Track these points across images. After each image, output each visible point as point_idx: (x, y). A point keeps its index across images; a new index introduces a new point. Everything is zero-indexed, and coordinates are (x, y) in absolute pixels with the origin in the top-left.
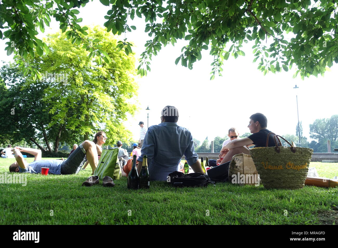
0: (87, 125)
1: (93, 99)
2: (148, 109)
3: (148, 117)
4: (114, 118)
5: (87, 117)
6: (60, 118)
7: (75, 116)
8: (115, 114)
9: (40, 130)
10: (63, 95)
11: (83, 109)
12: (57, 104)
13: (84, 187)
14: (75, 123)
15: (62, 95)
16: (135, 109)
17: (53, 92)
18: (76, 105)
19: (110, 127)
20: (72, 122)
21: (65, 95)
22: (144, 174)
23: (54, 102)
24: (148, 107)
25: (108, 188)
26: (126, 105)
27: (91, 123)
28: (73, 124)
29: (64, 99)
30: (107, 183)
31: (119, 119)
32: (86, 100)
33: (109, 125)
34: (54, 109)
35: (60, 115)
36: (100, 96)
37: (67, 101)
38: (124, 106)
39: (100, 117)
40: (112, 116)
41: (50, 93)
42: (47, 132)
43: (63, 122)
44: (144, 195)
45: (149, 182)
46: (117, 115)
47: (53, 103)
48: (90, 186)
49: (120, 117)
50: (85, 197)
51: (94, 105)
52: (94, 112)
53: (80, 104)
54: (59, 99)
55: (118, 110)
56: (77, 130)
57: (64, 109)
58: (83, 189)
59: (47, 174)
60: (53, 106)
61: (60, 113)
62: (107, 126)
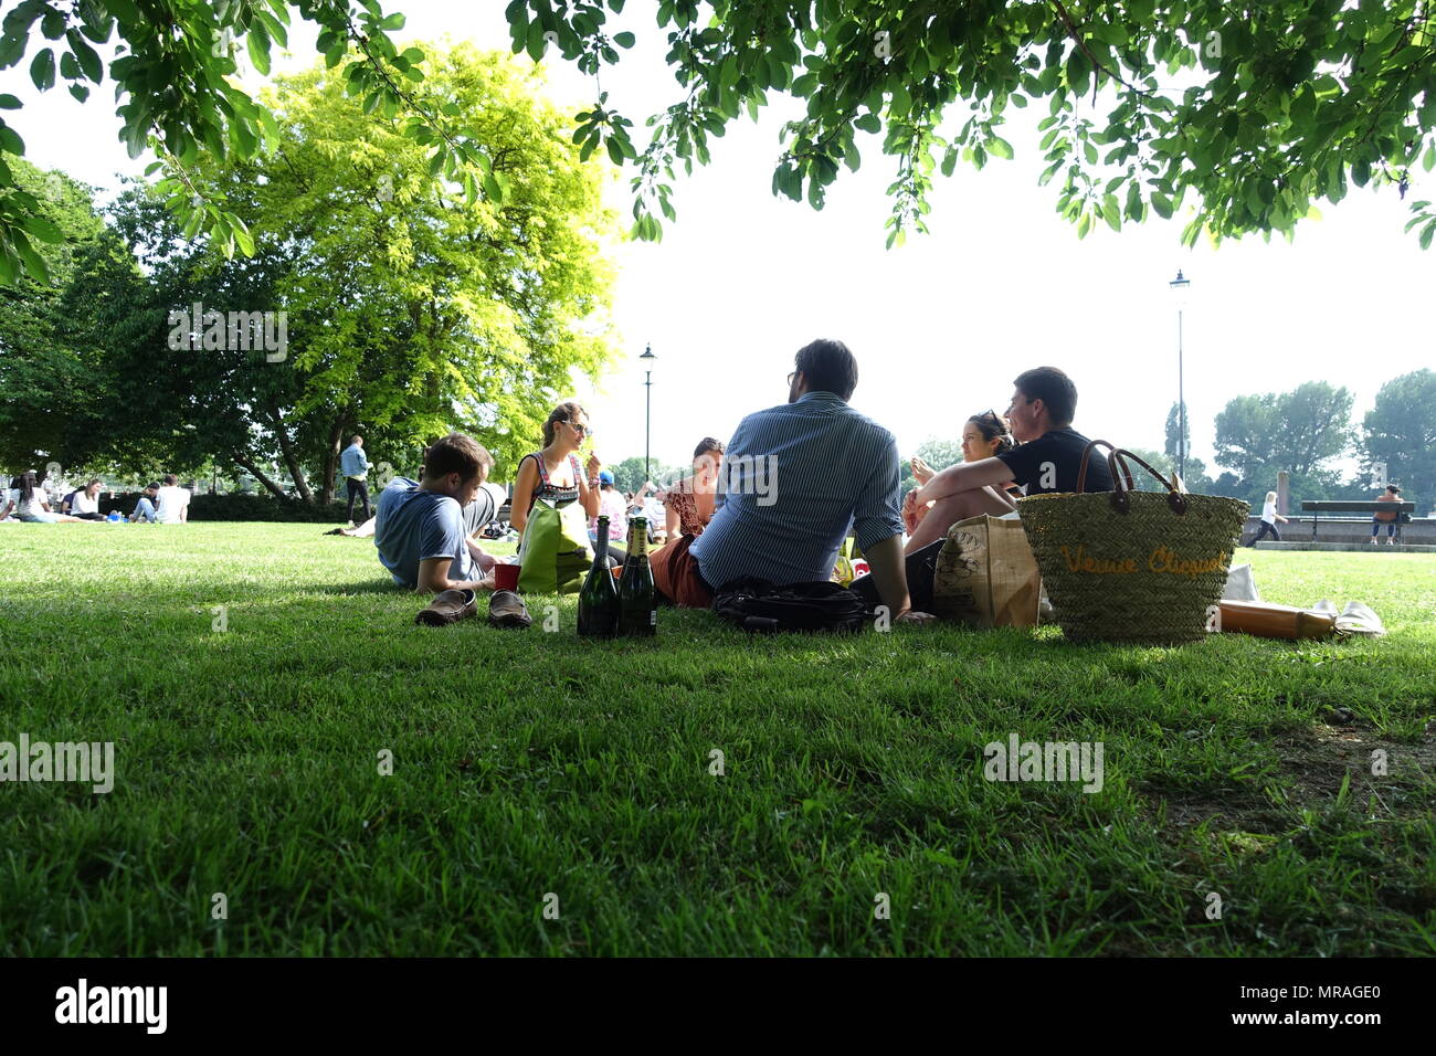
0: (434, 411)
1: (454, 319)
2: (648, 354)
3: (648, 384)
4: (528, 386)
5: (431, 381)
6: (337, 383)
7: (390, 377)
8: (531, 372)
9: (268, 426)
10: (345, 300)
11: (418, 354)
12: (321, 334)
13: (424, 629)
14: (390, 405)
15: (341, 302)
16: (601, 355)
17: (308, 291)
18: (392, 338)
19: (512, 421)
20: (380, 399)
21: (352, 300)
22: (636, 585)
23: (312, 326)
24: (648, 349)
25: (509, 633)
26: (570, 339)
27: (447, 406)
28: (383, 406)
29: (348, 318)
30: (504, 613)
31: (546, 389)
32: (427, 322)
33: (511, 412)
34: (315, 354)
35: (332, 373)
36: (475, 307)
37: (358, 324)
38: (562, 344)
39: (479, 383)
40: (519, 378)
41: (298, 296)
42: (291, 433)
43: (342, 397)
44: (638, 659)
45: (654, 613)
46: (539, 376)
47: (309, 331)
48: (443, 625)
49: (548, 383)
50: (425, 666)
51: (456, 339)
52: (458, 365)
53: (406, 336)
54: (330, 315)
55: (541, 357)
56: (398, 427)
57: (349, 352)
58: (419, 636)
60: (310, 342)
61: (336, 366)
62: (502, 409)
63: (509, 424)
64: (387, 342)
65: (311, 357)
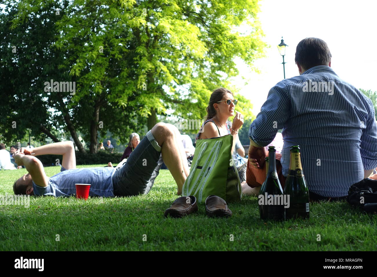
0: (152, 92)
1: (160, 34)
2: (282, 44)
3: (284, 63)
4: (207, 71)
5: (149, 75)
6: (95, 80)
7: (125, 74)
8: (209, 63)
9: (59, 108)
10: (95, 30)
11: (141, 58)
12: (84, 52)
13: (170, 219)
14: (126, 91)
15: (93, 31)
16: (253, 46)
17: (75, 26)
18: (124, 50)
19: (201, 94)
20: (120, 88)
21: (99, 29)
22: (295, 188)
23: (78, 47)
24: (282, 41)
25: (219, 220)
26: (232, 39)
27: (160, 88)
28: (123, 92)
29: (98, 40)
30: (214, 209)
31: (218, 72)
32: (144, 39)
33: (199, 88)
34: (80, 64)
35: (92, 74)
36: (172, 27)
37: (104, 43)
38: (227, 43)
39: (178, 72)
40: (202, 67)
41: (69, 30)
42: (71, 112)
43: (99, 89)
44: (301, 231)
45: (307, 204)
46: (214, 64)
47: (77, 50)
48: (178, 217)
49: (220, 69)
50: (177, 240)
51: (162, 46)
52: (165, 63)
53: (132, 48)
54: (88, 40)
55: (214, 52)
56: (132, 104)
57: (100, 61)
58: (168, 224)
59: (87, 198)
60: (78, 57)
61: (93, 70)
62: (193, 88)
63: (199, 96)
64: (121, 52)
65: (79, 66)
